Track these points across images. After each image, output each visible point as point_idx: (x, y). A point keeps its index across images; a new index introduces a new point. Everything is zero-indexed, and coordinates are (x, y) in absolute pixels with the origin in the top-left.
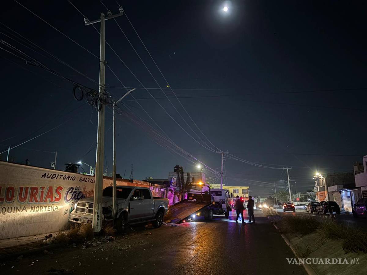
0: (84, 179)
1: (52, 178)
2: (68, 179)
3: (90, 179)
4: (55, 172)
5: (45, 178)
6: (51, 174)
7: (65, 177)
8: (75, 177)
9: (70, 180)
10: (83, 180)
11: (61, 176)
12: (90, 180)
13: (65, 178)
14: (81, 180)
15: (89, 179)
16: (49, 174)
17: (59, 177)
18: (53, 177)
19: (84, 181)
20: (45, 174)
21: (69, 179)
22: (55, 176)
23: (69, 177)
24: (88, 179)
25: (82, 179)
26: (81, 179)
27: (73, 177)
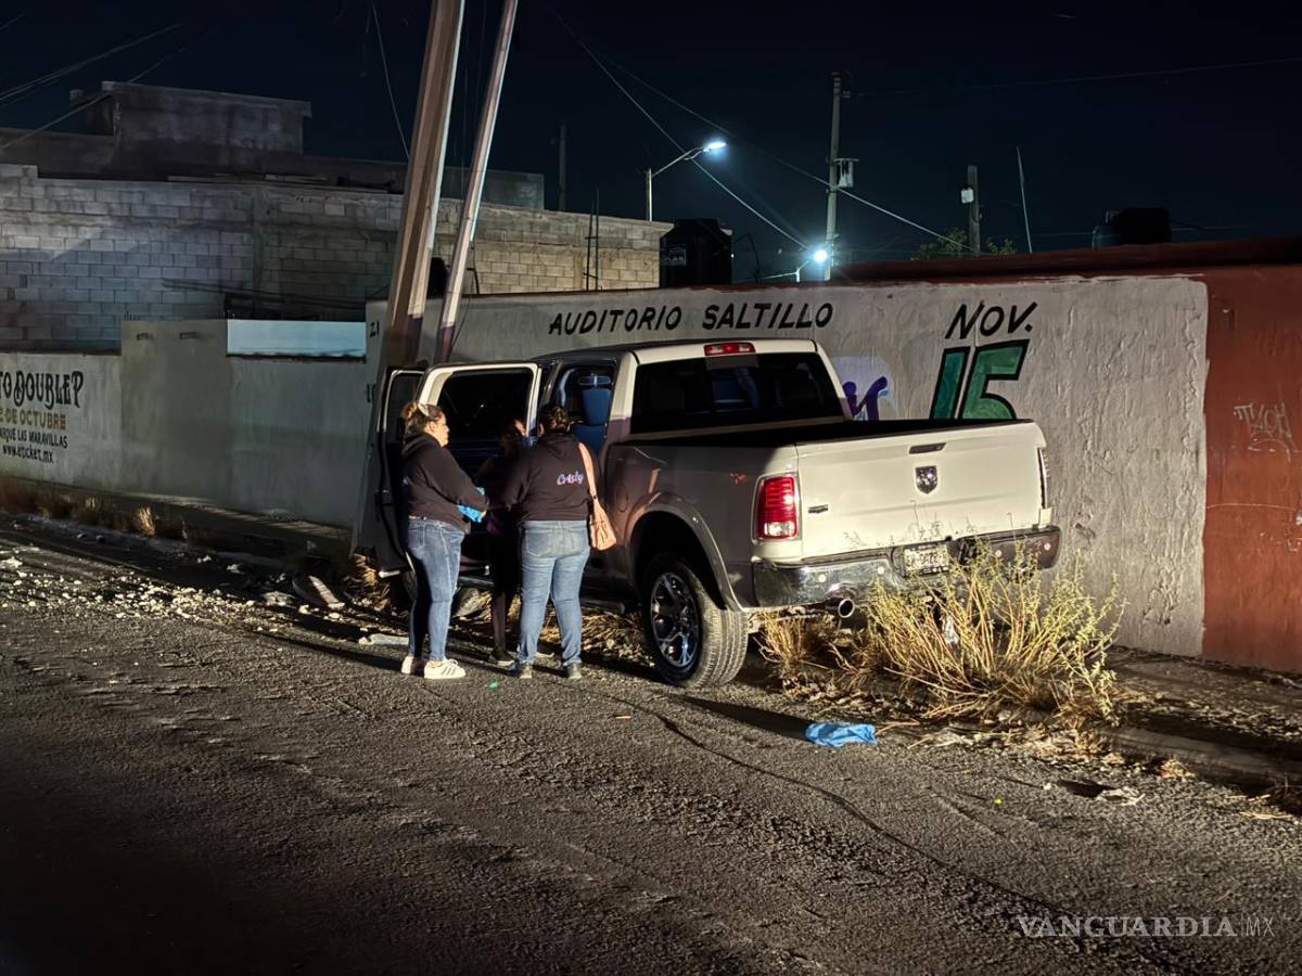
0: (730, 309)
1: (583, 331)
2: (645, 324)
3: (768, 306)
4: (592, 304)
5: (560, 333)
6: (580, 315)
7: (632, 316)
8: (677, 309)
9: (657, 327)
10: (724, 321)
11: (616, 313)
12: (768, 315)
13: (633, 324)
14: (710, 321)
15: (762, 307)
16: (570, 315)
17: (609, 319)
18: (586, 326)
19: (730, 322)
20: (560, 316)
21: (650, 328)
22: (591, 318)
23: (650, 314)
24: (757, 306)
25: (719, 315)
26: (713, 317)
27: (666, 314)
